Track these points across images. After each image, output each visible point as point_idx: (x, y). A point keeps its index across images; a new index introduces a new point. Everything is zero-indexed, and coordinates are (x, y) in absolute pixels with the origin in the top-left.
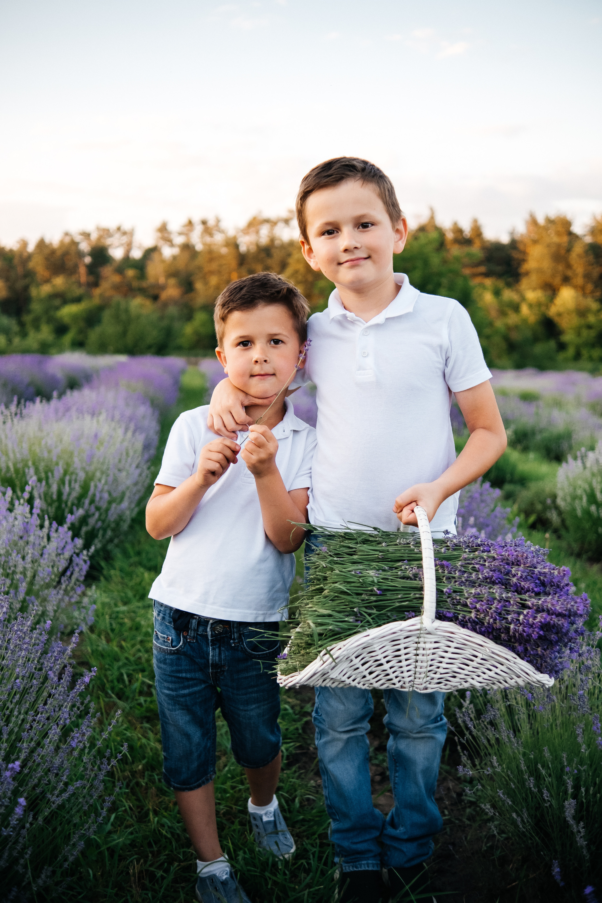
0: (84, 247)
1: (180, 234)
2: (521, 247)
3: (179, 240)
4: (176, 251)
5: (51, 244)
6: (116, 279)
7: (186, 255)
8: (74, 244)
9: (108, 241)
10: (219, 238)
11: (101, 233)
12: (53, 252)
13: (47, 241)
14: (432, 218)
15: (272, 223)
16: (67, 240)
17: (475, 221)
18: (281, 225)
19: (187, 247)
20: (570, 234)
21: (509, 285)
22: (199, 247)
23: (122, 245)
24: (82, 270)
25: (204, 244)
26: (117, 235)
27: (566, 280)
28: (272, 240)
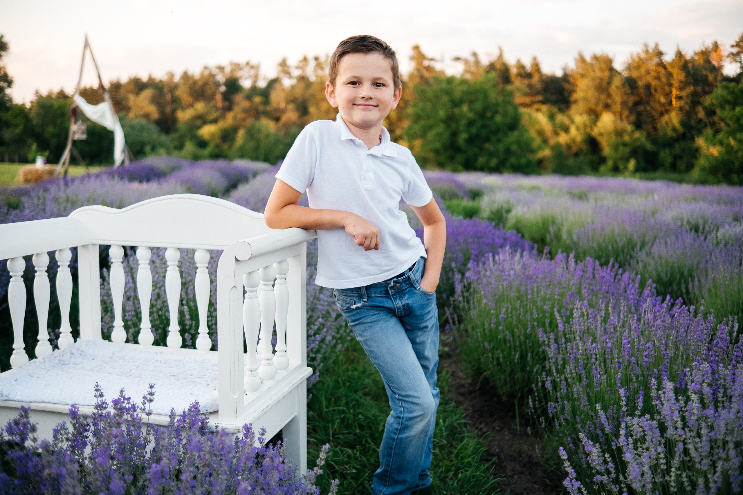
0: (221, 78)
1: (297, 68)
2: (572, 80)
3: (296, 73)
4: (294, 82)
5: (193, 76)
6: (246, 104)
7: (302, 85)
8: (212, 76)
9: (239, 74)
11: (234, 67)
12: (195, 82)
13: (190, 73)
14: (501, 56)
16: (206, 73)
17: (535, 59)
19: (303, 79)
20: (611, 69)
21: (561, 111)
22: (312, 78)
23: (250, 76)
24: (219, 98)
25: (317, 76)
26: (247, 69)
27: (607, 107)
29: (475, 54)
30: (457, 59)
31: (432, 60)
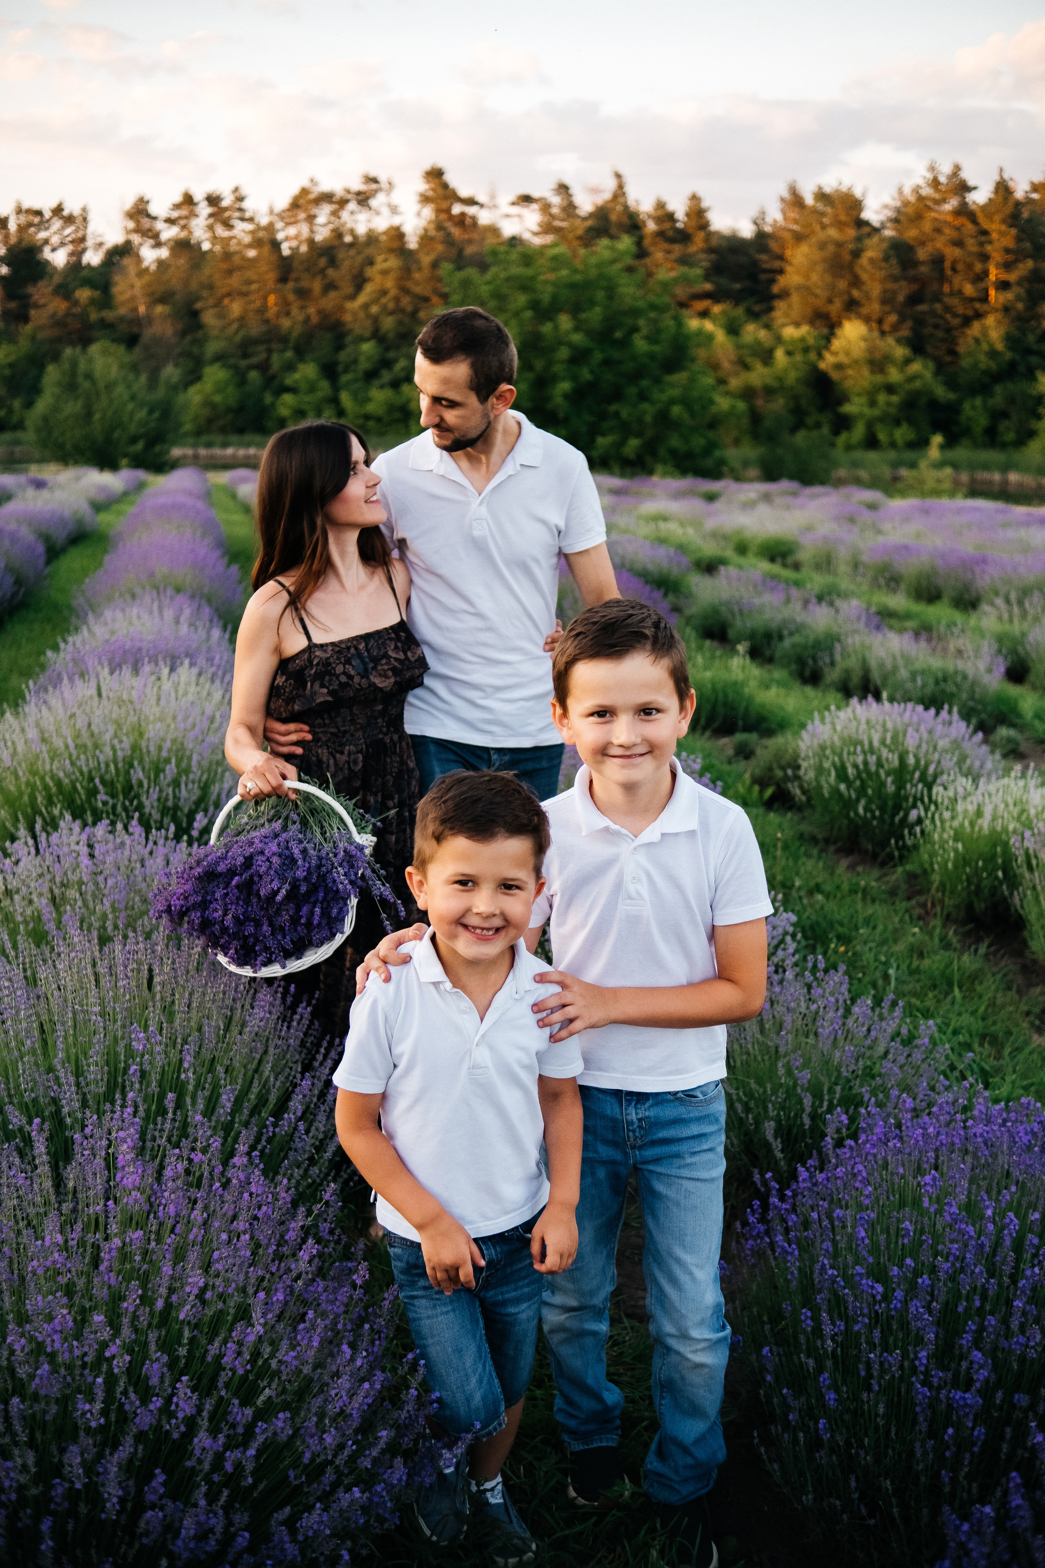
1: (170, 221)
2: (773, 245)
3: (169, 233)
4: (164, 253)
6: (58, 306)
7: (184, 260)
9: (41, 236)
10: (241, 230)
11: (25, 220)
15: (337, 201)
17: (695, 199)
18: (352, 206)
19: (183, 246)
20: (861, 224)
21: (754, 316)
22: (207, 245)
23: (67, 242)
25: (214, 239)
26: (57, 224)
27: (852, 306)
28: (338, 234)
29: (563, 189)
30: (526, 199)
31: (471, 202)
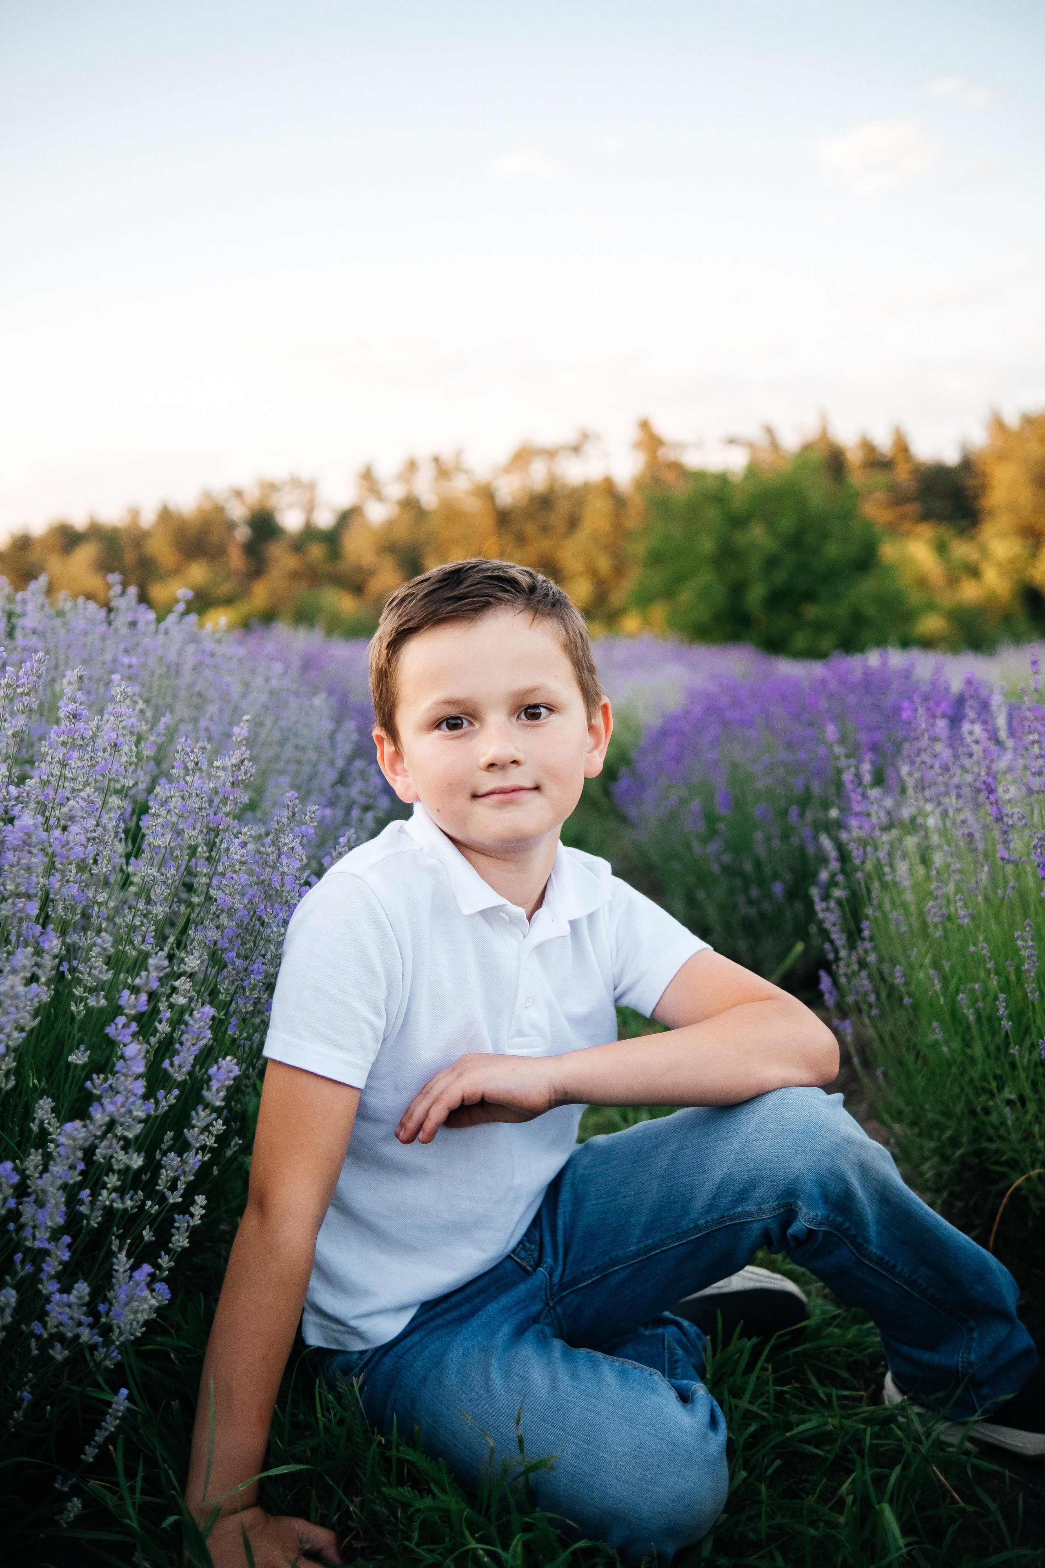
0: (237, 512)
1: (397, 481)
2: (980, 468)
3: (395, 491)
4: (391, 510)
5: (181, 513)
6: (293, 562)
7: (409, 517)
8: (219, 510)
9: (275, 501)
10: (460, 485)
11: (264, 488)
12: (185, 525)
13: (174, 507)
14: (824, 432)
15: (550, 454)
16: (208, 505)
17: (898, 430)
18: (566, 456)
19: (409, 504)
21: (961, 533)
22: (429, 502)
23: (299, 503)
24: (235, 553)
25: (438, 496)
26: (290, 490)
28: (553, 483)
29: (769, 431)
30: (732, 441)
31: (679, 446)
